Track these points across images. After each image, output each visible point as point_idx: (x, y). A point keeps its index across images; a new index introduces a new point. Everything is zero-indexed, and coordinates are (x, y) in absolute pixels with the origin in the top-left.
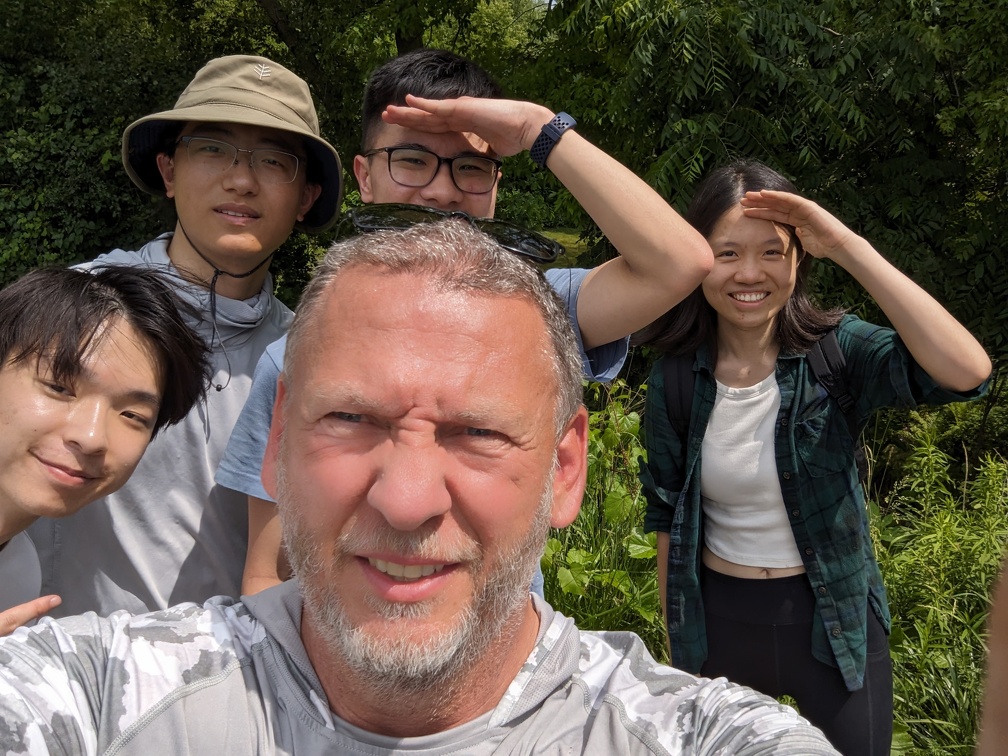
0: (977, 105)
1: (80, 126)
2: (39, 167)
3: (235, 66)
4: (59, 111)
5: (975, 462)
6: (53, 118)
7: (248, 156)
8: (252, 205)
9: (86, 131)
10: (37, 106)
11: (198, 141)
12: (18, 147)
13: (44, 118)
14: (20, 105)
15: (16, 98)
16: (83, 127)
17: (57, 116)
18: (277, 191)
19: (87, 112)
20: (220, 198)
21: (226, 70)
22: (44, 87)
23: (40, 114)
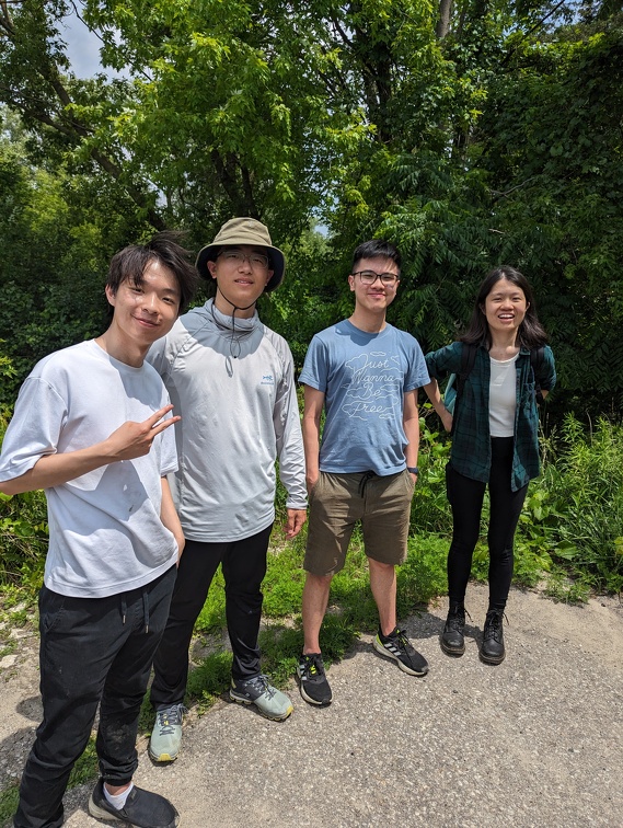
0: (585, 261)
1: (69, 320)
2: (46, 345)
3: (240, 222)
4: (56, 311)
5: (594, 422)
6: (52, 316)
7: (248, 258)
8: (250, 278)
9: (72, 322)
10: (42, 310)
11: (227, 254)
12: (33, 334)
13: (47, 316)
14: (31, 309)
15: (29, 306)
16: (71, 319)
17: (54, 315)
18: (260, 273)
19: (72, 312)
20: (237, 276)
21: (236, 224)
22: (46, 299)
23: (44, 314)
